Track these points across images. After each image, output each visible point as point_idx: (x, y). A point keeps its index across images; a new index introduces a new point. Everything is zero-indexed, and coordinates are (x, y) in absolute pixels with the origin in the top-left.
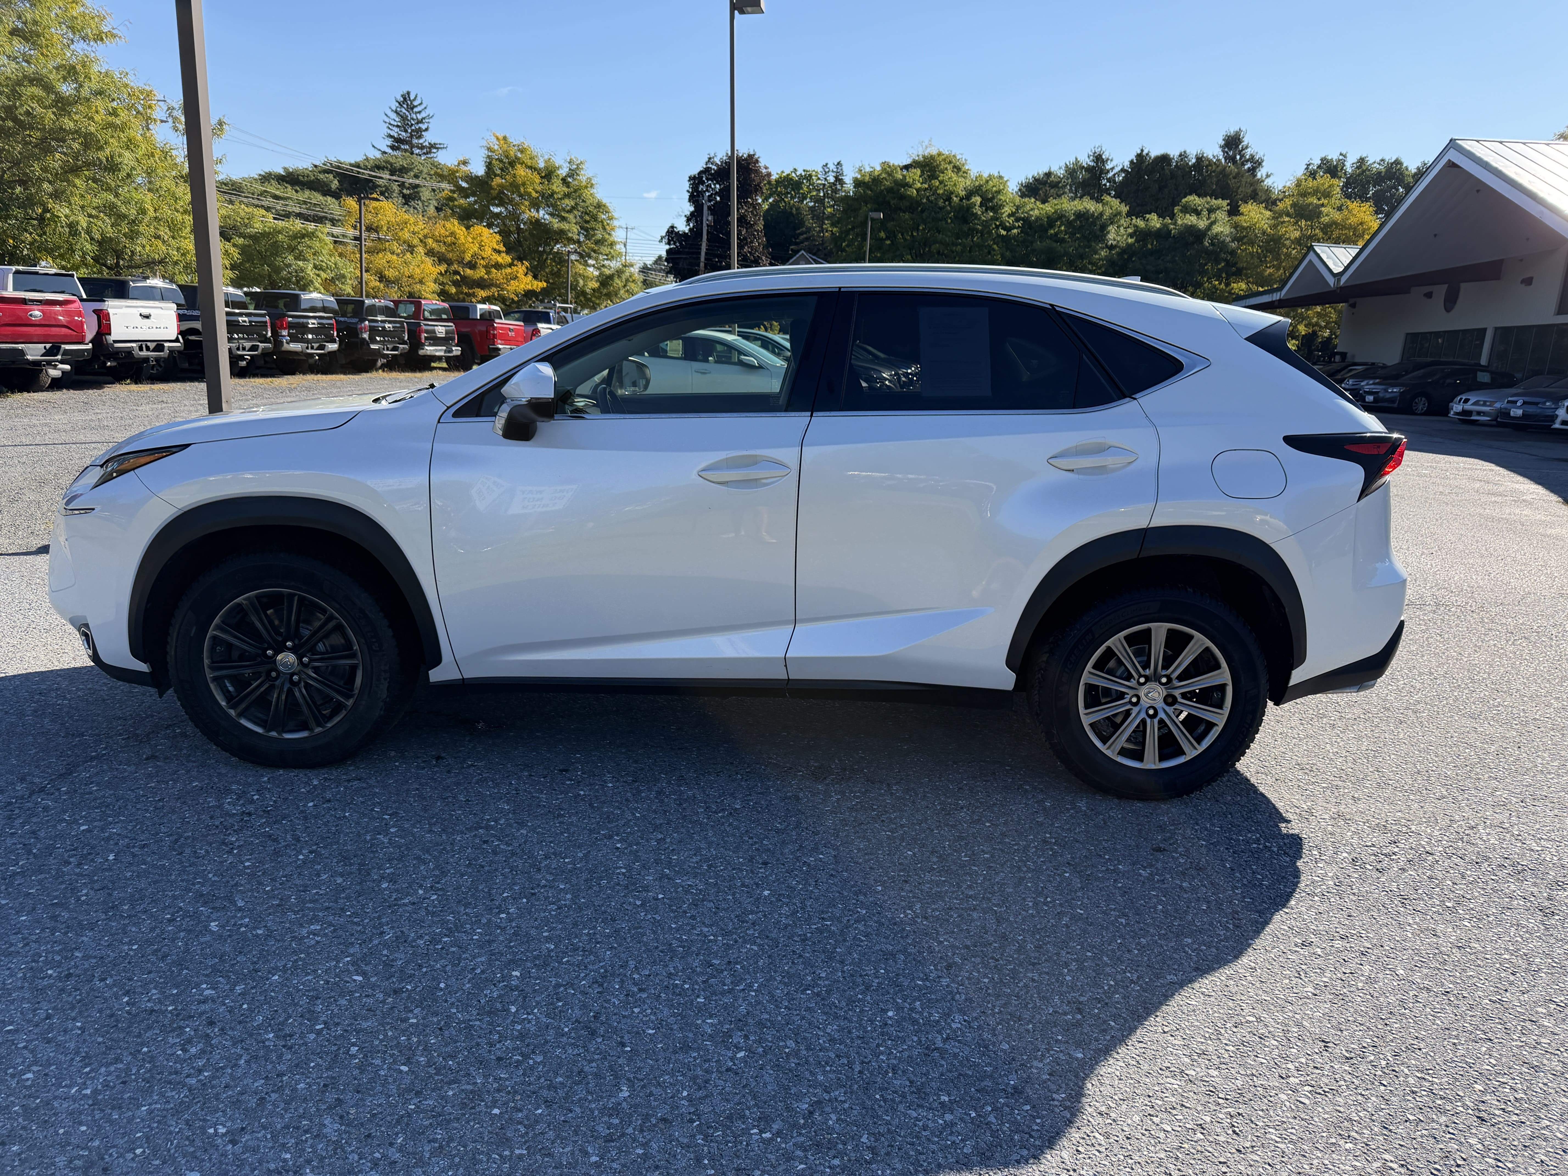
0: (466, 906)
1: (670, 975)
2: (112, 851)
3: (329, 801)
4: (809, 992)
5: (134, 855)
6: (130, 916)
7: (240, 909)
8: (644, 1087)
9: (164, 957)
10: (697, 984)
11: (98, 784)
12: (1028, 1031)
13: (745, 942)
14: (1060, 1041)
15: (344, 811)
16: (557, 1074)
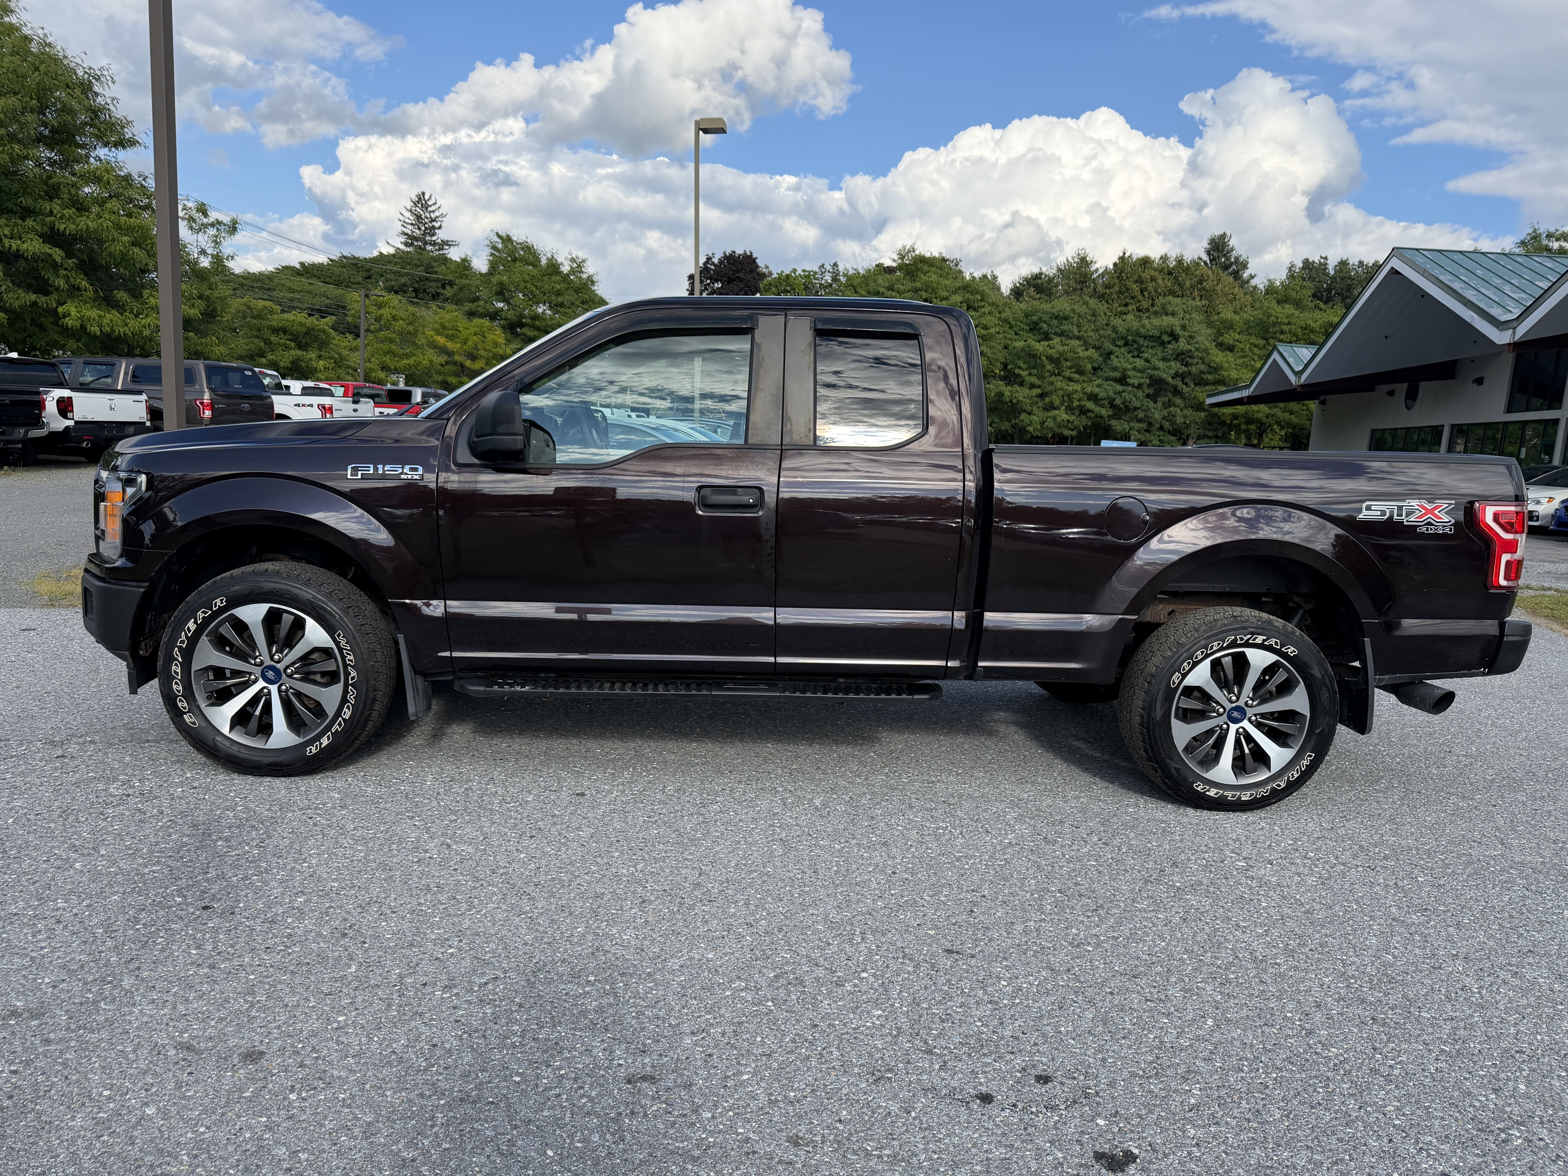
0: (278, 858)
1: (420, 904)
2: (12, 817)
3: (196, 788)
5: (29, 820)
6: (14, 858)
7: (102, 856)
8: (369, 966)
9: (34, 883)
10: (438, 909)
11: (13, 773)
13: (489, 885)
15: (205, 794)
16: (305, 958)
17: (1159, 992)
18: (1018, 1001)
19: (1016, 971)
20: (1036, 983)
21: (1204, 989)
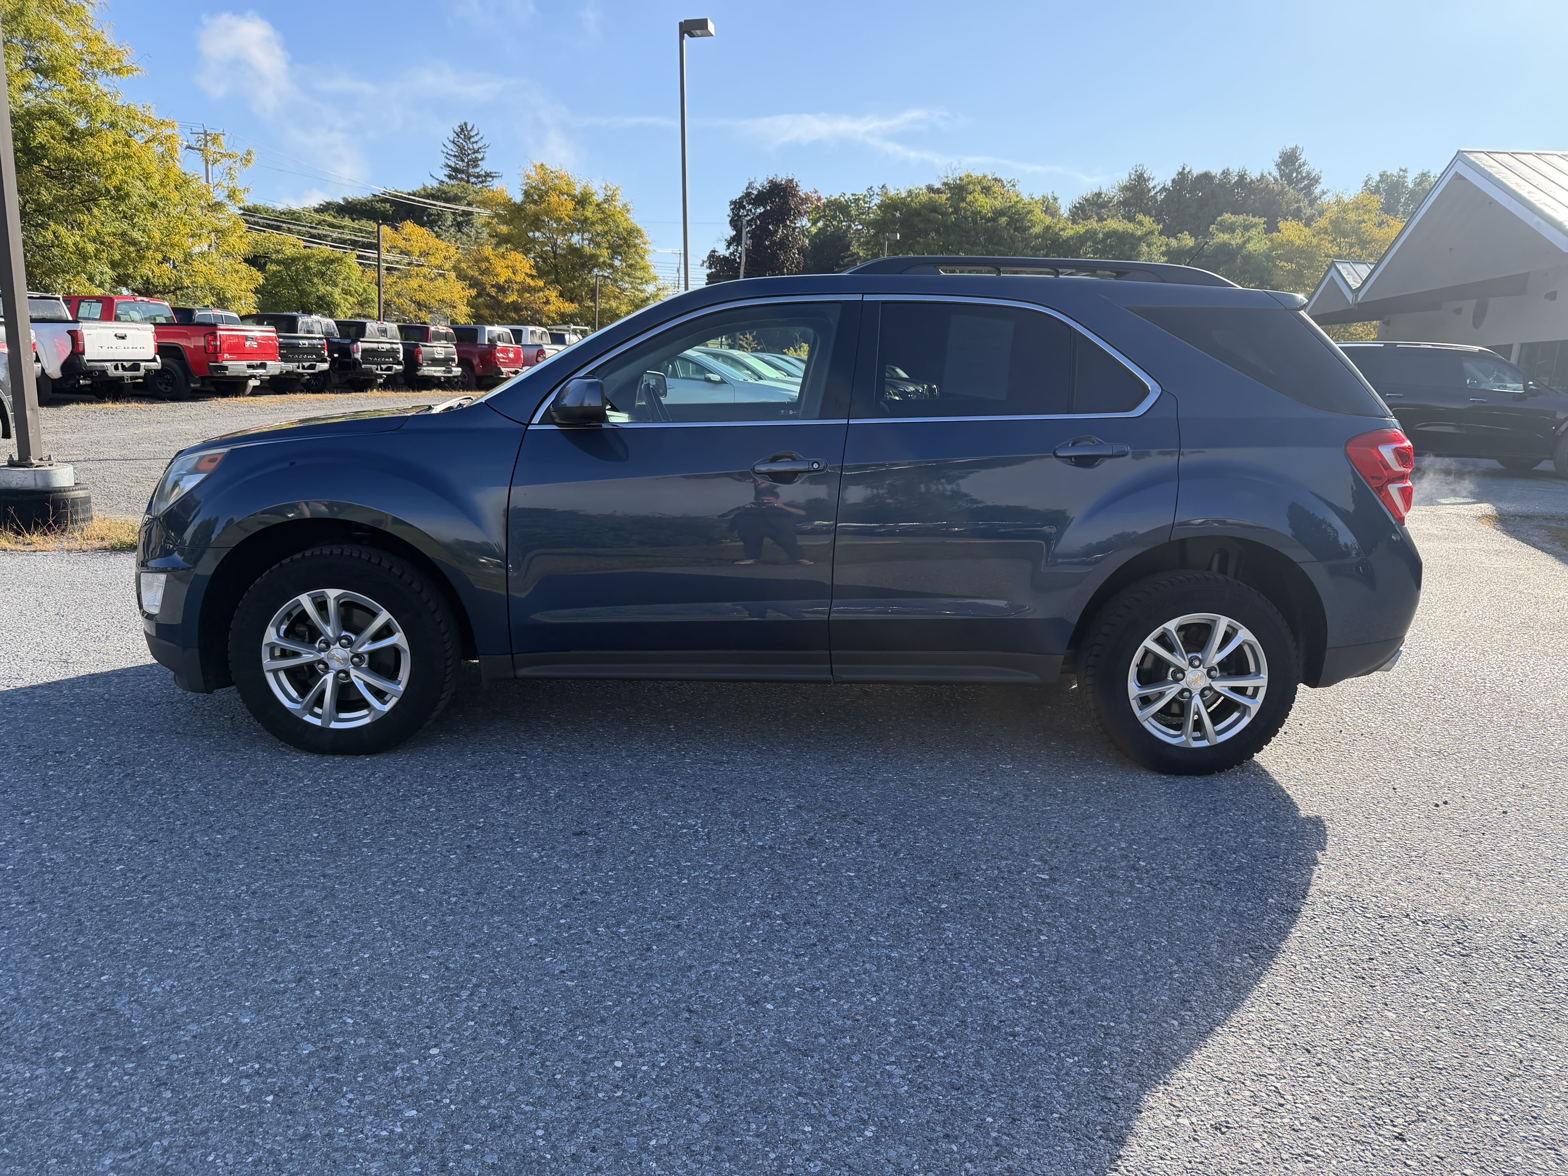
4: (48, 956)
12: (223, 997)
14: (244, 1007)
17: (824, 1080)
18: (619, 1094)
19: (647, 1045)
20: (663, 1064)
21: (890, 1075)
